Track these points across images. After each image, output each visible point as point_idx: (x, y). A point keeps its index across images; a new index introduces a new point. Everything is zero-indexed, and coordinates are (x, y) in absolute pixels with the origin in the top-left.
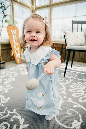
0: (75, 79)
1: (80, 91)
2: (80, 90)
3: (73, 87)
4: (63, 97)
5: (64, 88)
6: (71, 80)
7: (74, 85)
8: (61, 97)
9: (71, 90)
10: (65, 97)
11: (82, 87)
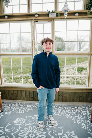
0: (23, 125)
2: (25, 136)
11: (27, 132)
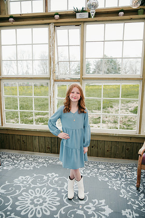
1: (26, 202)
3: (22, 198)
4: (6, 214)
5: (11, 201)
6: (22, 189)
7: (23, 196)
8: (4, 215)
9: (17, 203)
10: (8, 213)
